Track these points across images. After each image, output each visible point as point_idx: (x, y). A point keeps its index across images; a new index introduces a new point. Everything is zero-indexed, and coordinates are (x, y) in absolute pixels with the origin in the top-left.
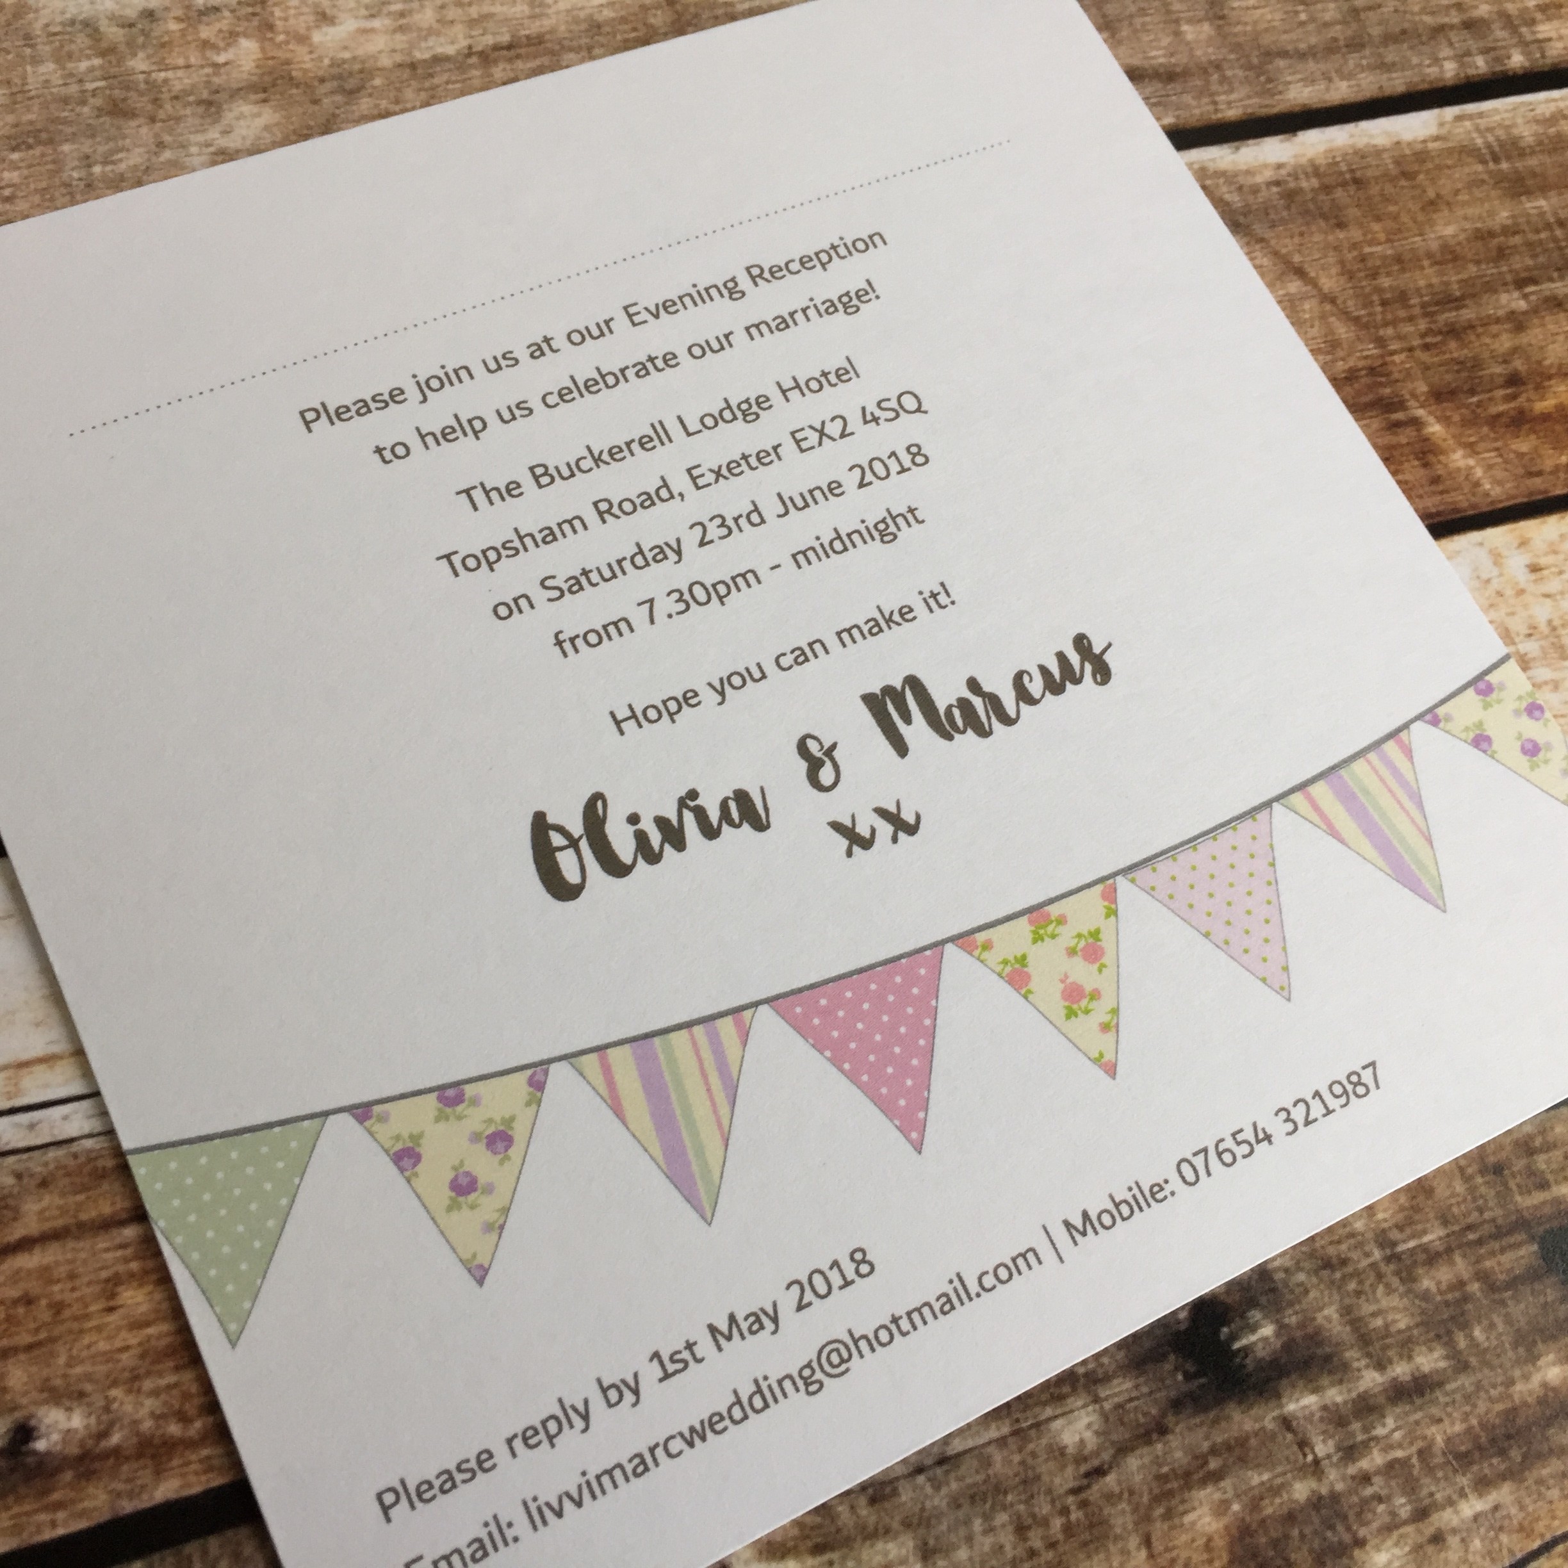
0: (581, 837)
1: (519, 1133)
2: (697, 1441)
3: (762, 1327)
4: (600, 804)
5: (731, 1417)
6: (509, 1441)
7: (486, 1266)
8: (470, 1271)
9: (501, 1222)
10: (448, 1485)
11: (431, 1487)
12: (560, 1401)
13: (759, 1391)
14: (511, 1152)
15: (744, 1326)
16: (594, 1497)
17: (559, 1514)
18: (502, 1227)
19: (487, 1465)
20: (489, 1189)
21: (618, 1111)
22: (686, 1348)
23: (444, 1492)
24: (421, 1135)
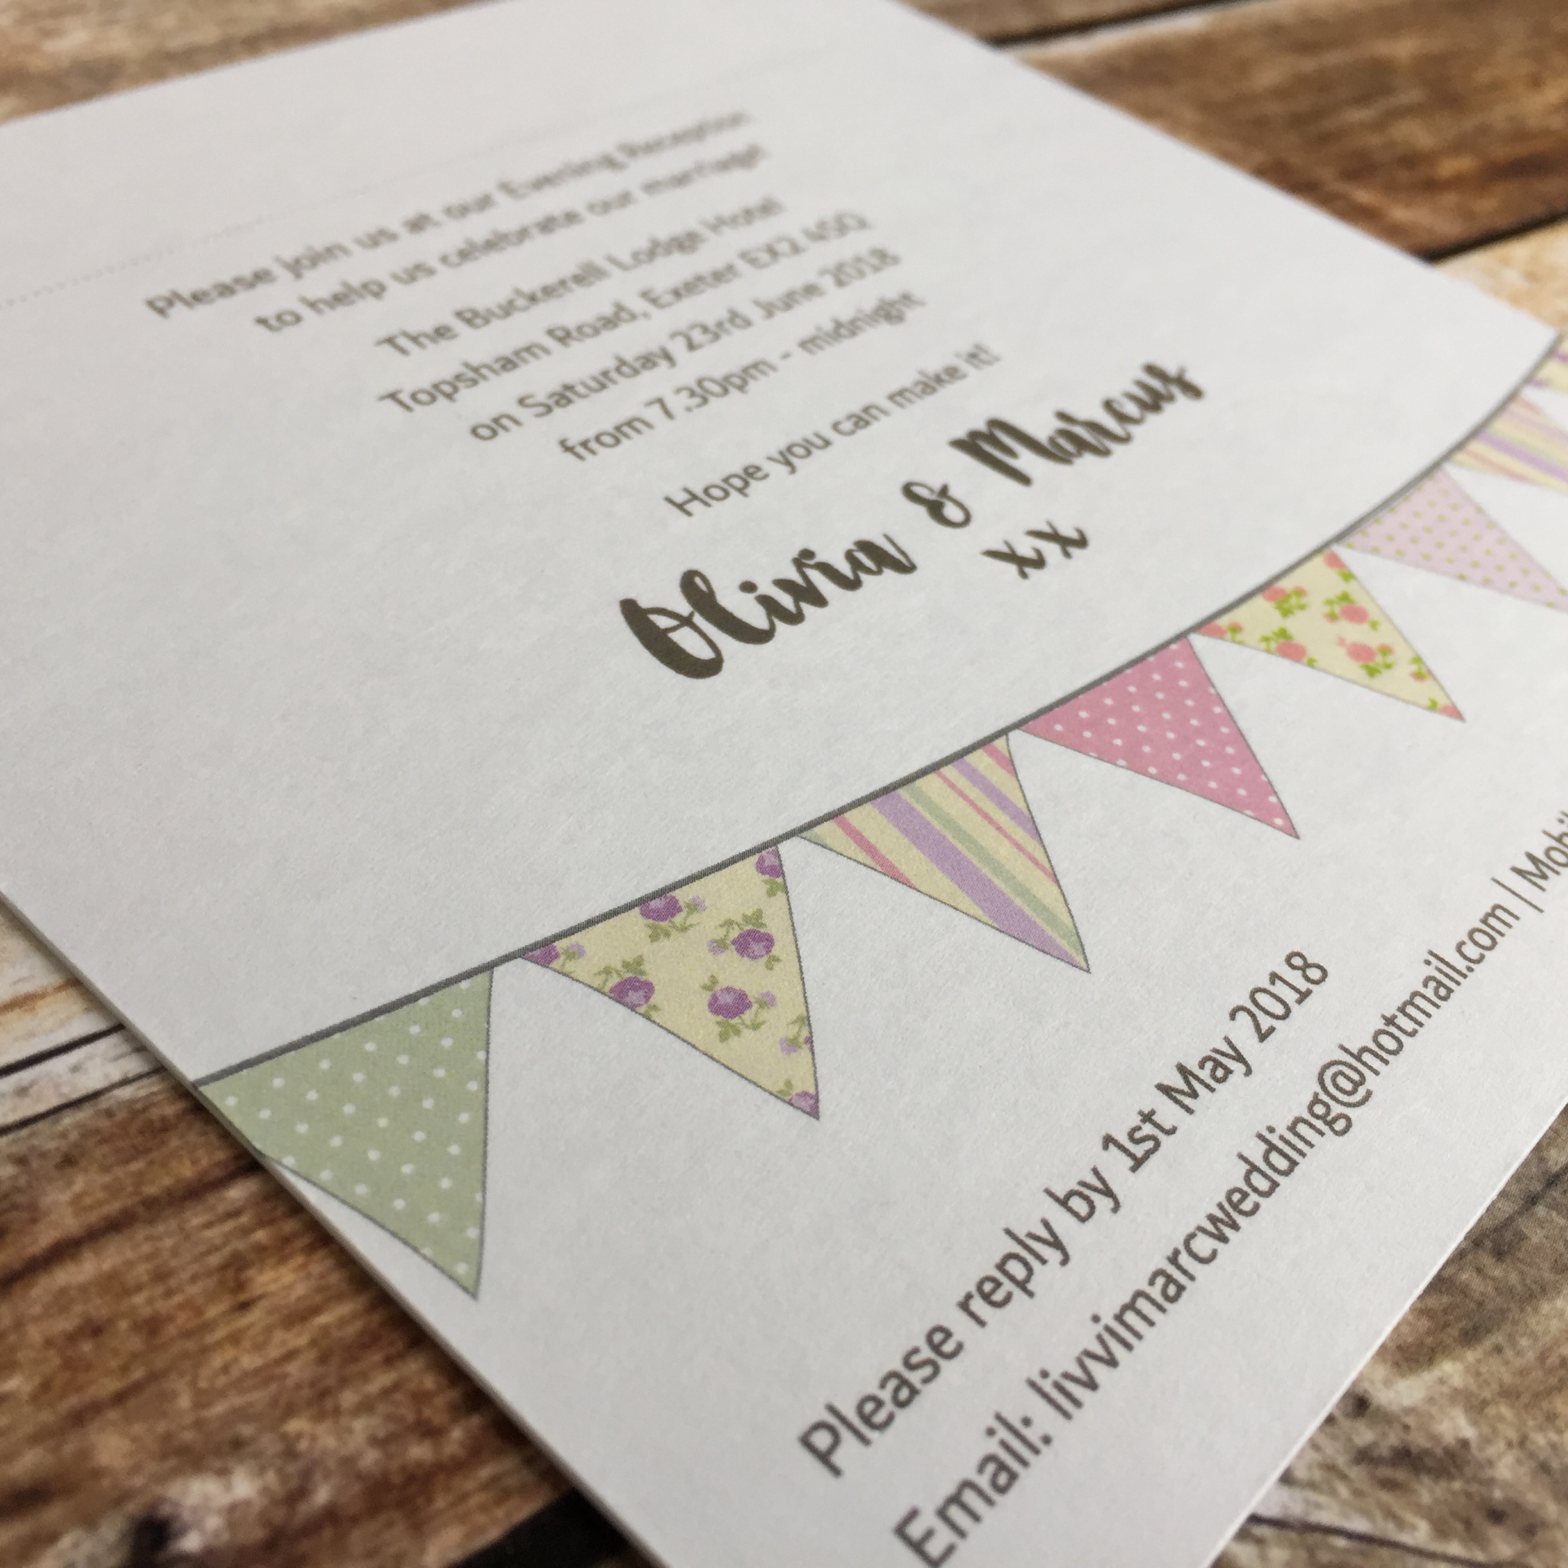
0: (691, 615)
1: (775, 925)
2: (1228, 1231)
3: (1228, 1071)
4: (698, 581)
5: (1255, 1190)
6: (964, 1305)
7: (812, 1091)
8: (792, 1105)
9: (805, 1033)
10: (904, 1394)
11: (879, 1404)
12: (1009, 1232)
13: (1272, 1147)
14: (776, 951)
15: (1205, 1074)
16: (1128, 1347)
17: (1091, 1384)
18: (810, 1041)
19: (948, 1347)
20: (768, 1001)
21: (897, 877)
22: (1144, 1121)
23: (902, 1405)
24: (639, 961)
